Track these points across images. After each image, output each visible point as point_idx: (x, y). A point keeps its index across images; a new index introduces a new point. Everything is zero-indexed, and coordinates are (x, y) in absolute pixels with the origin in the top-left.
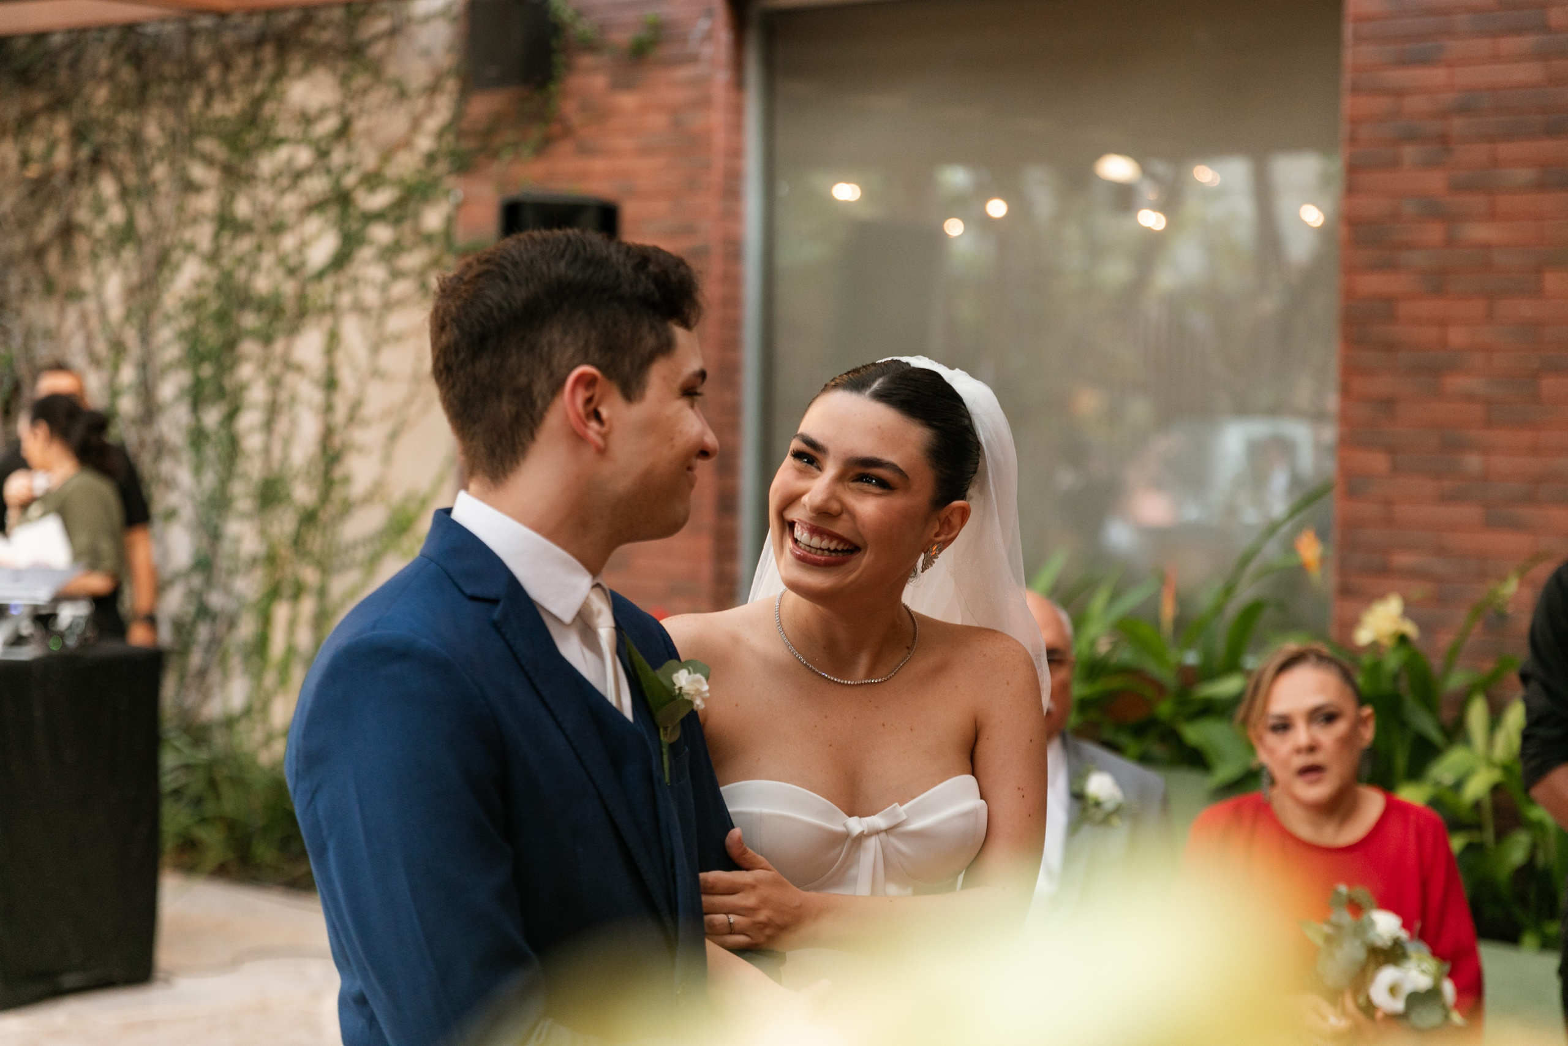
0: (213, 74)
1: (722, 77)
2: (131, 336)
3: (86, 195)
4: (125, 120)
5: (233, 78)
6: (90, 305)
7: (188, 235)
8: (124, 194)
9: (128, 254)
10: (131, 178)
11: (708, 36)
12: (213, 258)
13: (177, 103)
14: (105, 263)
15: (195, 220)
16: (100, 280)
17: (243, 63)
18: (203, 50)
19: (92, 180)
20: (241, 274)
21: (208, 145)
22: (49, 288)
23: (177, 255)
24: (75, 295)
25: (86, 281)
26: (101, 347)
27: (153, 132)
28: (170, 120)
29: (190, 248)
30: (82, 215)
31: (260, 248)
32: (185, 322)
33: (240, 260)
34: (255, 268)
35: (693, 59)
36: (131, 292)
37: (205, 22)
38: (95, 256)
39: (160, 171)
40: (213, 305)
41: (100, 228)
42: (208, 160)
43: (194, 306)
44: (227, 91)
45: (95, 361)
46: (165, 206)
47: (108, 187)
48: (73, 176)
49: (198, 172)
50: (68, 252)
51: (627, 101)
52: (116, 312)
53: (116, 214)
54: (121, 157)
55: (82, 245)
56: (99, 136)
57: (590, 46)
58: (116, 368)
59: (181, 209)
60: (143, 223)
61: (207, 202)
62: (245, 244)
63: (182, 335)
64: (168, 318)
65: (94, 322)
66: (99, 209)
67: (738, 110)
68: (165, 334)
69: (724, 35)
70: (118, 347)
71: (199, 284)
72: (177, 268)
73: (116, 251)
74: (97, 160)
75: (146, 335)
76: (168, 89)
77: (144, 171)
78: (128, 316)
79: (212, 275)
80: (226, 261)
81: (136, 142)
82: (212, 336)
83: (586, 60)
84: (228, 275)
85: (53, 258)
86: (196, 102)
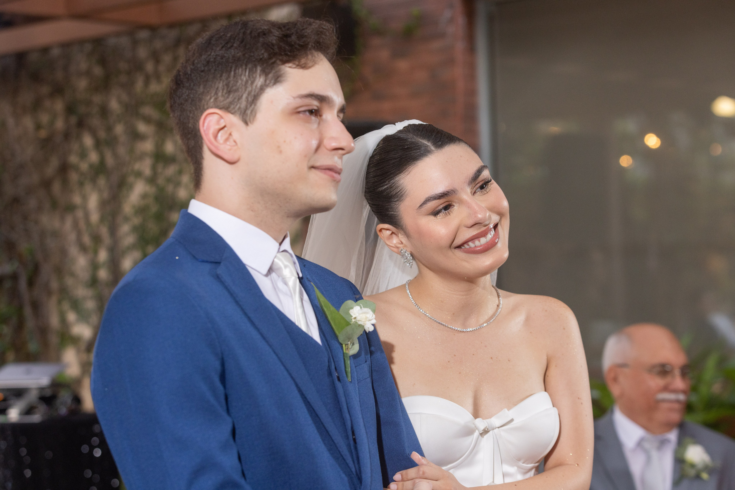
0: (150, 67)
1: (460, 46)
2: (104, 231)
3: (75, 146)
4: (97, 99)
5: (162, 68)
6: (80, 214)
7: (137, 166)
8: (98, 144)
9: (102, 181)
10: (102, 134)
11: (451, 20)
12: (152, 180)
13: (128, 86)
14: (88, 187)
15: (141, 157)
16: (85, 198)
17: (167, 58)
18: (142, 52)
19: (79, 137)
20: (170, 188)
21: (148, 110)
22: (54, 205)
23: (131, 179)
24: (70, 208)
25: (77, 199)
26: (87, 240)
27: (114, 105)
28: (125, 97)
29: (139, 174)
30: (73, 159)
31: (180, 172)
32: (136, 221)
33: (169, 180)
34: (178, 184)
35: (442, 35)
36: (103, 204)
37: (143, 34)
38: (81, 184)
39: (119, 129)
40: (154, 209)
41: (84, 166)
42: (148, 120)
43: (141, 210)
44: (158, 77)
45: (83, 249)
46: (122, 150)
47: (88, 141)
48: (67, 136)
49: (142, 127)
50: (65, 182)
51: (403, 65)
52: (95, 217)
53: (94, 157)
54: (96, 122)
55: (74, 177)
56: (82, 109)
57: (379, 32)
58: (96, 252)
59: (131, 151)
60: (110, 161)
61: (148, 146)
62: (171, 170)
63: (135, 229)
64: (127, 219)
65: (82, 224)
66: (83, 155)
67: (471, 67)
68: (125, 228)
69: (461, 20)
70: (97, 239)
71: (144, 196)
72: (131, 187)
73: (94, 180)
74: (81, 124)
75: (113, 230)
76: (123, 78)
77: (109, 129)
78: (102, 219)
79: (151, 190)
80: (161, 181)
81: (104, 112)
82: (153, 228)
83: (376, 41)
84: (161, 190)
85: (56, 187)
86: (139, 85)
